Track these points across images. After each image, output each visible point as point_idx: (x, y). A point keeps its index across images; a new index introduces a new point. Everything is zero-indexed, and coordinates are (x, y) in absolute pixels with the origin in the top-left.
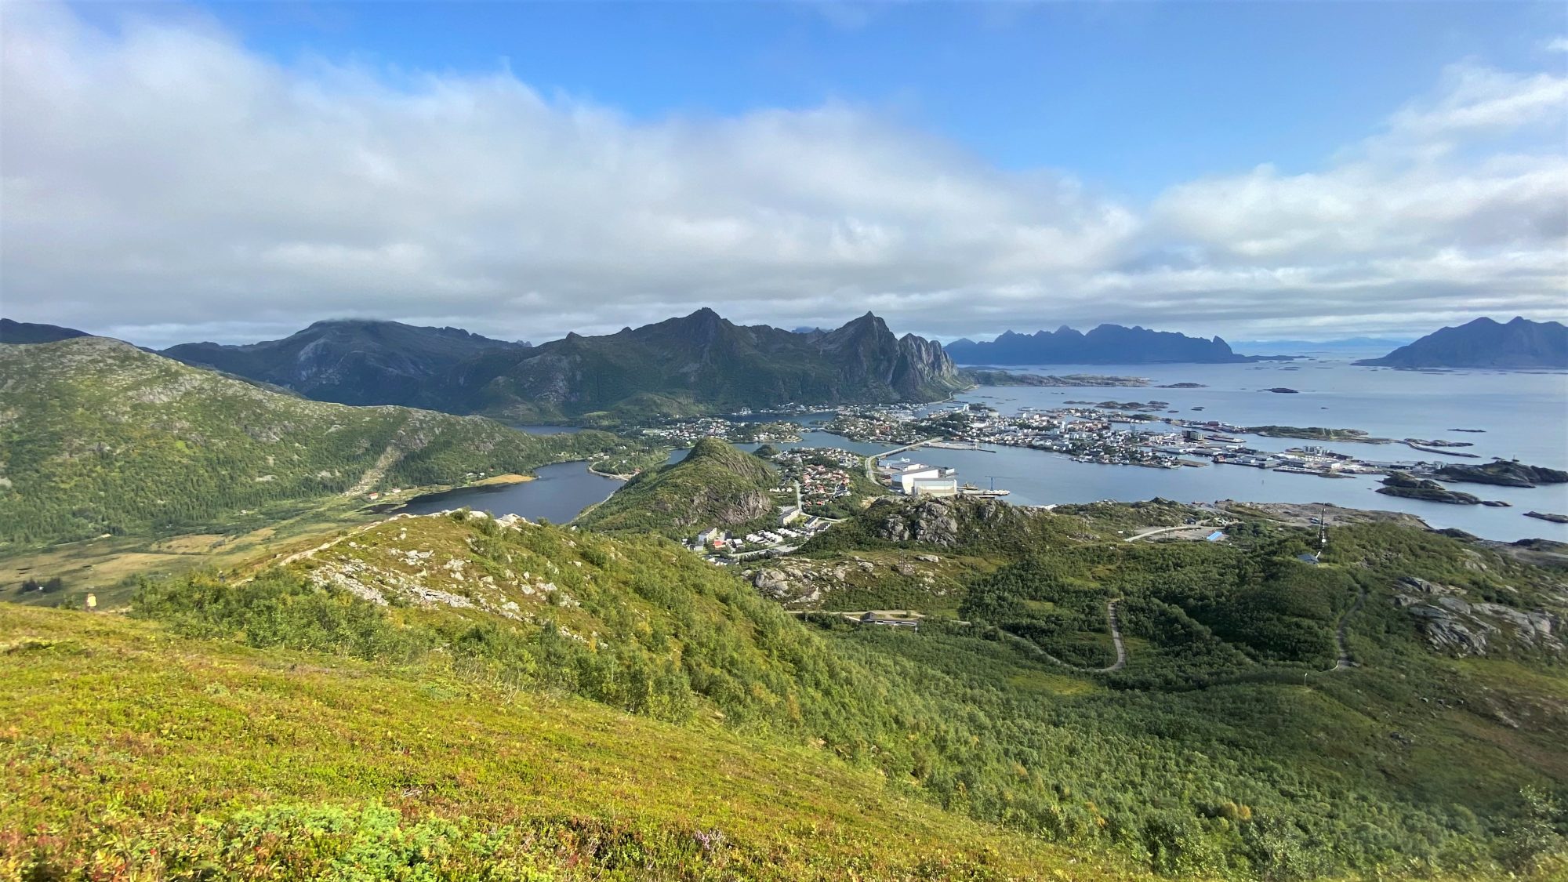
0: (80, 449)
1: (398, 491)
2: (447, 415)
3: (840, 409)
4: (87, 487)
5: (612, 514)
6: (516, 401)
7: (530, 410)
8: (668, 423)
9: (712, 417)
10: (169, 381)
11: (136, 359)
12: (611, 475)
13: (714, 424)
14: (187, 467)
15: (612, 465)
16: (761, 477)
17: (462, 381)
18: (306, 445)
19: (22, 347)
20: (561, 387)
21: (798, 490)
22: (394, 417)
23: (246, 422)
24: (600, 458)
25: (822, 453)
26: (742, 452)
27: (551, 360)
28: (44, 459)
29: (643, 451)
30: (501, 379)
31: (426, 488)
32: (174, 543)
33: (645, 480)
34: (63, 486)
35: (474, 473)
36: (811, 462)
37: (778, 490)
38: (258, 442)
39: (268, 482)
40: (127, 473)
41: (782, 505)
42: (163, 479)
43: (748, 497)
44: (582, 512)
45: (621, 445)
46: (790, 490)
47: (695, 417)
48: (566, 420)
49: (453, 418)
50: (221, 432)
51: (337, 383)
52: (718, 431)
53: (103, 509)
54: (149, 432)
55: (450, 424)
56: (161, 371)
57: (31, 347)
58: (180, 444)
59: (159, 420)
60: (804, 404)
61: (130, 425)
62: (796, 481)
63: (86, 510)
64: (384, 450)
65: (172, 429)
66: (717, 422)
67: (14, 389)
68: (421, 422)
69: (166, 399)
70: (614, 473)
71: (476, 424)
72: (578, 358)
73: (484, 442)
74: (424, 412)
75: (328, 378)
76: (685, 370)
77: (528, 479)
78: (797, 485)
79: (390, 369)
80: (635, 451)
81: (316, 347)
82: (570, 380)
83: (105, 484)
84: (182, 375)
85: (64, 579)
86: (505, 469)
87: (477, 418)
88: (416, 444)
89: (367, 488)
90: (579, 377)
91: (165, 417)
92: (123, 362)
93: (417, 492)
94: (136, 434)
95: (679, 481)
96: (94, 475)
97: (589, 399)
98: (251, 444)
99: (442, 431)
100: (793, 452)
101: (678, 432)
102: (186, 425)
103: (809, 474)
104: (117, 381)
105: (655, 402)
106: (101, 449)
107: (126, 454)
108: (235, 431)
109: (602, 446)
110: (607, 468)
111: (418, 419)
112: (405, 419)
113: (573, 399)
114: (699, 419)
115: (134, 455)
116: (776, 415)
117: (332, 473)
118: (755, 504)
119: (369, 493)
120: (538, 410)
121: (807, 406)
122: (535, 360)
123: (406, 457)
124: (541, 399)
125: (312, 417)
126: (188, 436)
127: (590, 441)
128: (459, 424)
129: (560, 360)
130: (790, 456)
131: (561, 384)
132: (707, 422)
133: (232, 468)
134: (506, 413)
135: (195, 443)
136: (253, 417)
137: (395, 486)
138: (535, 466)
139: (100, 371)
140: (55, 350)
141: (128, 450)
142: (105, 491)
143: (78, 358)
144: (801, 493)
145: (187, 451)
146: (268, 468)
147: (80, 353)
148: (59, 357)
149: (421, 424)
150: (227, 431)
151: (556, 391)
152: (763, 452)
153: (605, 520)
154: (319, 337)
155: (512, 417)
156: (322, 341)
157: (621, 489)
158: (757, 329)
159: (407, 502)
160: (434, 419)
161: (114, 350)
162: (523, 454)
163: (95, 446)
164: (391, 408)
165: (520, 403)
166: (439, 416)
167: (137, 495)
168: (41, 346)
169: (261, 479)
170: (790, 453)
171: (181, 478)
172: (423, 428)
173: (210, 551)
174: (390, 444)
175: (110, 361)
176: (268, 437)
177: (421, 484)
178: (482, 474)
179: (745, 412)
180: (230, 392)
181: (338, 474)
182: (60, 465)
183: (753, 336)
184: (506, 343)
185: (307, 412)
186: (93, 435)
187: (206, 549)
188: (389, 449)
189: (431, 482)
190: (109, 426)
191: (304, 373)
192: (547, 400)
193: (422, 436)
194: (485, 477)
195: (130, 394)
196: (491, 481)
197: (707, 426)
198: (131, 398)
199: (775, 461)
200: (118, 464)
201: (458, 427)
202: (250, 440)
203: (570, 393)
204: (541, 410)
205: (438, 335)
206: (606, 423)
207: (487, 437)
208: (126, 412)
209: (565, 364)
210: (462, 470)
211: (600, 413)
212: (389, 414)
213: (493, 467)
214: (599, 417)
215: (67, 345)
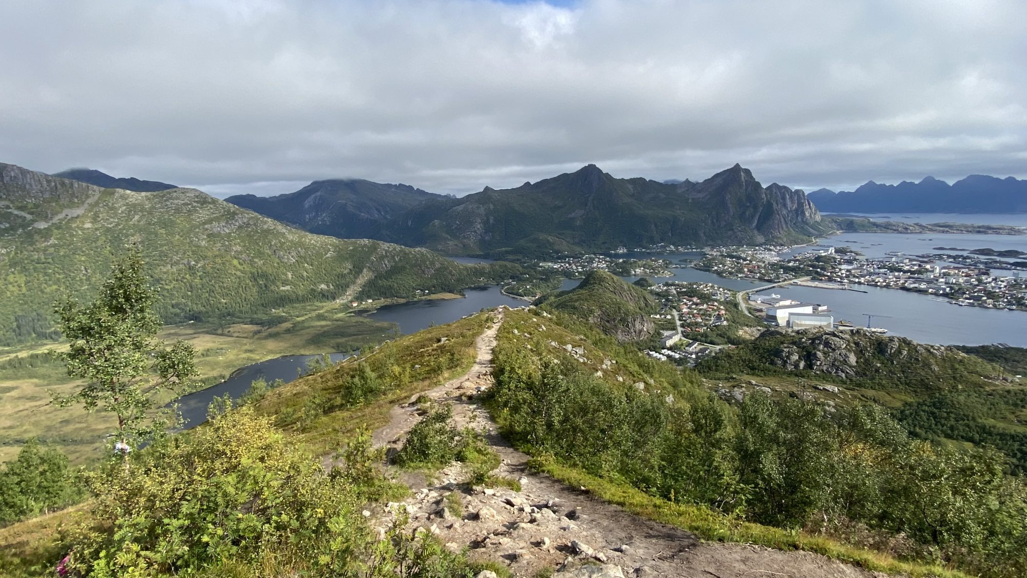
0: (177, 263)
1: (370, 301)
2: (403, 247)
3: (707, 249)
4: (181, 289)
6: (447, 238)
7: (456, 245)
8: (559, 258)
9: (594, 254)
10: (229, 218)
11: (210, 203)
12: (519, 297)
13: (597, 260)
14: (239, 278)
15: (519, 289)
16: (643, 305)
17: (410, 223)
18: (312, 265)
19: (143, 194)
20: (478, 229)
21: (677, 318)
22: (368, 248)
23: (275, 248)
24: (509, 284)
25: (695, 286)
26: (625, 283)
27: (473, 208)
28: (156, 269)
29: (542, 279)
30: (437, 222)
31: (389, 300)
32: (231, 329)
34: (167, 287)
35: (421, 290)
36: (685, 294)
37: (658, 316)
38: (282, 262)
39: (287, 290)
40: (204, 280)
41: (663, 329)
42: (225, 285)
43: (635, 321)
45: (525, 274)
46: (669, 317)
47: (581, 254)
48: (482, 253)
49: (407, 249)
50: (260, 255)
51: (328, 223)
52: (601, 265)
53: (190, 304)
54: (217, 253)
55: (405, 254)
56: (225, 211)
57: (149, 194)
58: (235, 262)
59: (223, 245)
60: (673, 245)
61: (206, 248)
62: (674, 310)
63: (179, 304)
64: (361, 271)
65: (230, 251)
66: (599, 258)
67: (139, 222)
68: (386, 251)
69: (227, 231)
70: (523, 296)
71: (422, 254)
72: (492, 207)
73: (429, 268)
74: (388, 244)
75: (323, 220)
76: (573, 215)
77: (458, 296)
78: (675, 313)
79: (363, 214)
80: (536, 279)
81: (316, 197)
82: (486, 223)
83: (191, 287)
84: (237, 214)
86: (442, 288)
87: (424, 250)
88: (383, 267)
89: (350, 298)
90: (491, 221)
91: (227, 243)
92: (202, 205)
93: (382, 302)
94: (210, 254)
95: (577, 304)
96: (185, 280)
97: (498, 238)
98: (278, 263)
99: (400, 259)
100: (667, 284)
101: (567, 265)
102: (239, 248)
103: (686, 304)
104: (199, 217)
105: (548, 241)
106: (189, 263)
107: (204, 267)
108: (268, 254)
109: (510, 274)
110: (515, 292)
111: (384, 249)
112: (376, 249)
113: (487, 238)
114: (584, 255)
115: (208, 268)
116: (648, 253)
117: (328, 286)
118: (641, 327)
119: (351, 302)
120: (462, 246)
121: (676, 246)
122: (460, 208)
123: (376, 277)
124: (465, 238)
125: (316, 246)
126: (240, 256)
127: (502, 270)
128: (412, 254)
129: (478, 208)
130: (665, 288)
131: (479, 226)
132: (590, 258)
133: (266, 280)
134: (441, 247)
135: (244, 261)
136: (279, 245)
137: (369, 297)
138: (462, 287)
139: (189, 211)
140: (164, 196)
141: (205, 265)
142: (192, 292)
143: (176, 202)
144: (680, 320)
145: (240, 267)
146: (288, 280)
147: (177, 198)
148: (166, 201)
149: (386, 253)
150: (263, 253)
151: (475, 232)
152: (641, 283)
154: (318, 191)
155: (444, 251)
156: (319, 194)
158: (634, 182)
159: (377, 309)
160: (395, 249)
161: (197, 197)
162: (454, 277)
163: (185, 261)
164: (366, 241)
165: (449, 240)
166: (398, 248)
167: (209, 295)
168: (155, 193)
169: (283, 288)
170: (664, 285)
171: (236, 285)
172: (387, 256)
174: (365, 267)
175: (195, 204)
176: (288, 259)
177: (386, 297)
178: (427, 291)
179: (621, 251)
180: (265, 227)
181: (332, 287)
182: (165, 273)
183: (630, 187)
184: (440, 196)
185: (313, 242)
186: (184, 253)
188: (365, 270)
189: (392, 296)
190: (194, 248)
191: (307, 216)
192: (469, 238)
193: (386, 262)
194: (429, 294)
195: (206, 226)
196: (433, 297)
197: (591, 261)
198: (207, 229)
199: (651, 292)
200: (199, 274)
201: (411, 256)
202: (277, 260)
203: (485, 233)
204: (464, 246)
205: (393, 190)
206: (511, 257)
207: (430, 264)
208: (204, 239)
209: (482, 210)
210: (413, 288)
211: (507, 249)
212: (365, 245)
213: (434, 287)
214: (507, 252)
215: (170, 193)
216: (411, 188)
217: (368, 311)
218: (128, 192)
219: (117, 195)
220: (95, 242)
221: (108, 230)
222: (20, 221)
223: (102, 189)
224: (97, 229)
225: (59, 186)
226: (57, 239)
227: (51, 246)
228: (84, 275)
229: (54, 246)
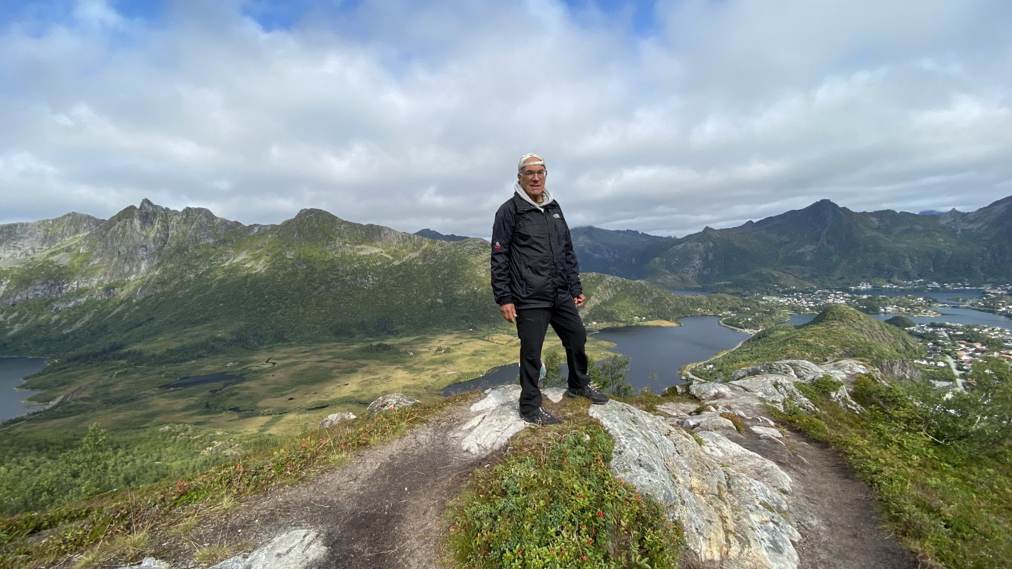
1: (595, 323)
2: (625, 279)
3: (987, 288)
5: (743, 360)
6: (666, 273)
7: (674, 279)
8: (785, 292)
9: (830, 289)
12: (739, 330)
13: (833, 295)
15: (739, 321)
16: (902, 347)
17: (634, 260)
19: (451, 242)
20: (697, 264)
21: (953, 366)
22: (596, 279)
24: (727, 316)
25: (975, 330)
26: (876, 322)
27: (691, 247)
28: (454, 292)
29: (765, 312)
30: (657, 259)
31: (610, 323)
32: (494, 337)
33: (771, 336)
34: (459, 305)
35: (639, 317)
36: (961, 337)
37: (925, 362)
41: (934, 379)
43: (892, 365)
44: (716, 354)
45: (746, 307)
46: (941, 364)
47: (813, 289)
48: (700, 287)
49: (628, 281)
52: (838, 300)
53: (471, 317)
55: (626, 285)
57: (454, 242)
60: (937, 281)
62: (948, 356)
63: (465, 317)
66: (835, 294)
67: (447, 260)
68: (610, 283)
70: (741, 328)
71: (641, 285)
72: (711, 244)
73: (647, 298)
74: (612, 277)
76: (801, 250)
77: (674, 324)
78: (950, 360)
79: (596, 255)
80: (759, 312)
82: (705, 259)
83: (473, 306)
85: (452, 348)
86: (658, 316)
87: (642, 282)
88: (606, 296)
90: (710, 257)
93: (604, 325)
94: (486, 283)
95: (810, 341)
96: (470, 301)
97: (717, 272)
99: (622, 289)
100: (932, 325)
101: (796, 299)
103: (965, 350)
105: (773, 275)
109: (730, 306)
110: (735, 323)
111: (608, 281)
112: (601, 281)
113: (705, 273)
114: (816, 290)
116: (902, 290)
118: (901, 373)
120: (680, 280)
121: (941, 283)
122: (680, 246)
123: (601, 303)
124: (683, 272)
127: (720, 302)
128: (632, 285)
129: (698, 246)
130: (931, 330)
131: (697, 262)
132: (824, 293)
134: (659, 280)
137: (594, 320)
138: (678, 316)
140: (462, 244)
142: (473, 309)
143: (469, 247)
144: (958, 369)
147: (470, 245)
148: (463, 246)
149: (610, 284)
151: (694, 267)
152: (897, 322)
153: (737, 364)
155: (663, 284)
157: (749, 341)
158: (879, 214)
159: (600, 330)
160: (617, 281)
161: (482, 243)
162: (671, 307)
164: (594, 274)
165: (668, 274)
166: (620, 280)
168: (458, 242)
170: (929, 326)
173: (507, 344)
174: (593, 295)
175: (480, 248)
177: (608, 321)
178: (644, 318)
179: (863, 287)
183: (874, 220)
184: (661, 238)
186: (471, 282)
187: (506, 342)
188: (592, 298)
189: (613, 320)
190: (477, 278)
192: (687, 273)
193: (610, 292)
194: (646, 320)
195: (485, 263)
196: (650, 323)
197: (826, 296)
199: (911, 333)
201: (631, 287)
203: (704, 268)
204: (682, 279)
205: (622, 235)
206: (731, 290)
207: (648, 295)
208: (484, 272)
209: (701, 248)
210: (632, 314)
211: (727, 283)
212: (593, 278)
213: (651, 314)
214: (725, 285)
215: (466, 242)
216: (636, 232)
217: (592, 332)
218: (443, 241)
219: (437, 244)
220: (423, 274)
221: (431, 266)
222: (386, 261)
223: (430, 240)
224: (425, 266)
225: (407, 239)
226: (404, 272)
227: (400, 276)
228: (416, 295)
229: (402, 276)
